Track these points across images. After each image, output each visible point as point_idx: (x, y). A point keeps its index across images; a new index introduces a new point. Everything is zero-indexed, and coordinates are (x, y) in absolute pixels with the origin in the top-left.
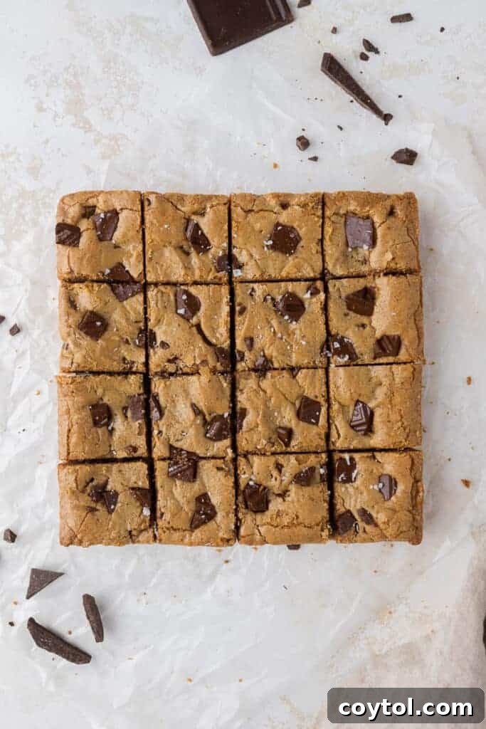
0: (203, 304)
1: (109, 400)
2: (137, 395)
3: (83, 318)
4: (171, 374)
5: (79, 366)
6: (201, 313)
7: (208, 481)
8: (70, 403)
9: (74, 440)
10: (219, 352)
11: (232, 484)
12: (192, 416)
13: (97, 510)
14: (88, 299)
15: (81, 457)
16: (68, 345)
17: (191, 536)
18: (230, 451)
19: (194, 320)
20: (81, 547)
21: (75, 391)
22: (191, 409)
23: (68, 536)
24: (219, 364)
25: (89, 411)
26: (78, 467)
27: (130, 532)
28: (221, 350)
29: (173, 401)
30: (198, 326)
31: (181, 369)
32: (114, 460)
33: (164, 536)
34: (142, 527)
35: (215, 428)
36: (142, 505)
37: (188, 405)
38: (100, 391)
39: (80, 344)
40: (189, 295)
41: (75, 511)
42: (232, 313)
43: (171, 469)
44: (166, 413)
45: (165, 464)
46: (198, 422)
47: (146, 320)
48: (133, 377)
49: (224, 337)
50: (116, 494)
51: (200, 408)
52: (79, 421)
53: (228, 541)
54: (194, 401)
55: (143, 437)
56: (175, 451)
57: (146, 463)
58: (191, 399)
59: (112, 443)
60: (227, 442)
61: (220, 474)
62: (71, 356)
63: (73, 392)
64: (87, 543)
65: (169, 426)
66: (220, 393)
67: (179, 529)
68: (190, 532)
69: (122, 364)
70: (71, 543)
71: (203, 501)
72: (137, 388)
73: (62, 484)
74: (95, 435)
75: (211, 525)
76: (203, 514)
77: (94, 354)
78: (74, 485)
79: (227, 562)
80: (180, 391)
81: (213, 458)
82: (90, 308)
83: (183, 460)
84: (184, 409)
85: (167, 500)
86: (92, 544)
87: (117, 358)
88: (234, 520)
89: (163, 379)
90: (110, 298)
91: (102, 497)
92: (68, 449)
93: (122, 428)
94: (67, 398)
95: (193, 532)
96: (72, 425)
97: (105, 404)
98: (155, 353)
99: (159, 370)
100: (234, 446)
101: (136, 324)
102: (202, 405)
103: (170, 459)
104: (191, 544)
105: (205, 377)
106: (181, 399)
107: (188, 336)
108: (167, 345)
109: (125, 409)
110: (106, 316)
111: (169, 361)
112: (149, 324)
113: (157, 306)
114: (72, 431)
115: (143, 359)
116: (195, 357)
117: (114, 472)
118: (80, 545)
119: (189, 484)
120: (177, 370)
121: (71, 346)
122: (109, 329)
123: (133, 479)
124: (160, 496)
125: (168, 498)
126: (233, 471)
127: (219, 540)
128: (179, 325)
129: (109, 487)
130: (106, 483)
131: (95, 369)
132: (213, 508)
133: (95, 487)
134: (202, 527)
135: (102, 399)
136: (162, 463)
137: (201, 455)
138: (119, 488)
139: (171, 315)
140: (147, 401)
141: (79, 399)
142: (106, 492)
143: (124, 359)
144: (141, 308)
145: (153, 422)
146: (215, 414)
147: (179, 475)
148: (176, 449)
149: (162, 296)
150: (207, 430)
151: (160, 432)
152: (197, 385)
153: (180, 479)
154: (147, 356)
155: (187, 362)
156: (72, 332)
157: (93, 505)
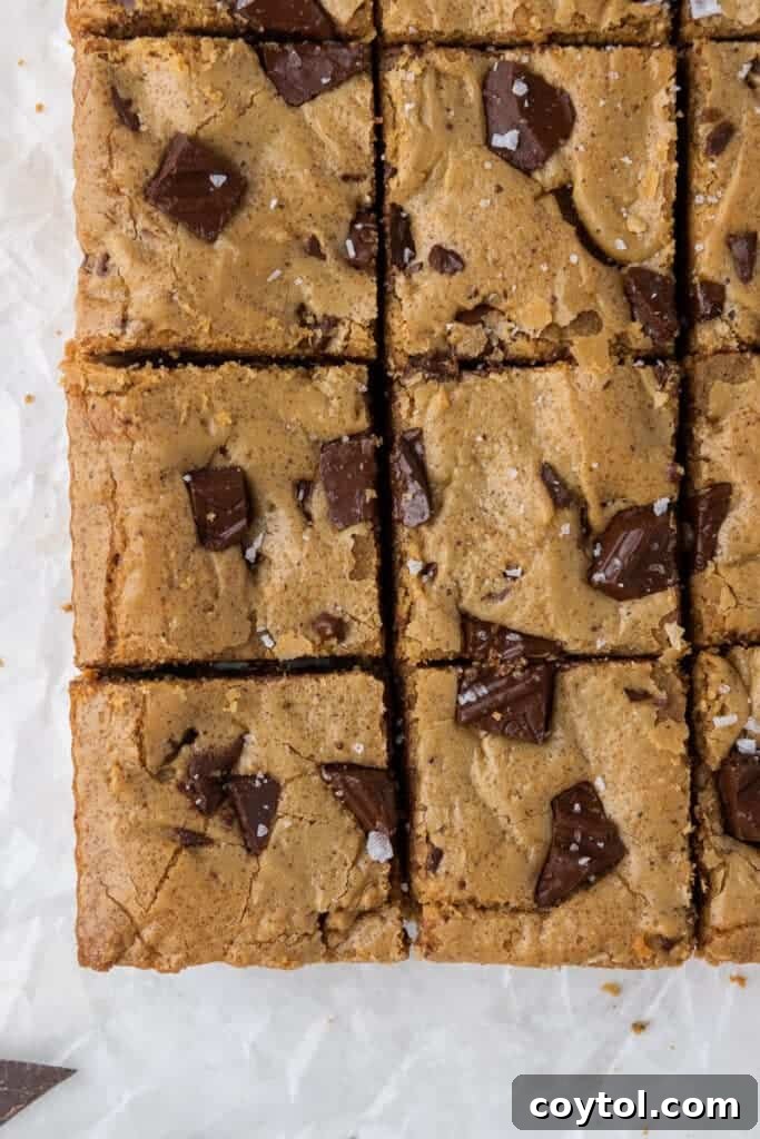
0: (581, 113)
1: (249, 455)
2: (346, 439)
3: (162, 163)
4: (467, 365)
5: (149, 328)
6: (575, 146)
7: (597, 737)
8: (119, 462)
9: (131, 588)
10: (634, 285)
11: (682, 749)
12: (543, 510)
13: (209, 842)
14: (183, 95)
15: (157, 650)
16: (107, 257)
17: (541, 929)
18: (674, 632)
19: (550, 173)
20: (153, 971)
21: (136, 419)
22: (538, 485)
23: (109, 934)
24: (637, 326)
25: (183, 489)
26: (145, 688)
27: (323, 918)
28: (643, 277)
29: (475, 459)
30: (563, 194)
31: (502, 345)
32: (264, 668)
33: (442, 931)
34: (366, 901)
35: (623, 551)
36: (364, 827)
37: (530, 469)
38: (219, 424)
39: (153, 253)
40: (536, 82)
41: (136, 844)
42: (683, 148)
43: (469, 697)
44: (450, 499)
45: (444, 680)
46: (566, 529)
47: (382, 171)
48: (332, 374)
49: (653, 235)
50: (272, 789)
51: (571, 481)
52: (151, 526)
53: (668, 945)
54: (548, 457)
55: (370, 585)
56: (481, 634)
57: (378, 677)
58: (540, 452)
59: (258, 608)
60: (666, 600)
61: (641, 713)
62: (119, 294)
63: (128, 422)
64: (175, 959)
65: (461, 545)
66: (639, 427)
67: (496, 907)
68: (535, 917)
69: (294, 328)
70: (117, 959)
71: (577, 807)
72: (348, 417)
73: (86, 750)
74: (205, 577)
75: (610, 891)
76: (582, 853)
77: (201, 289)
78: (134, 751)
79: (640, 1027)
80: (499, 421)
81: (616, 656)
82: (185, 123)
83: (510, 665)
84: (516, 487)
85: (451, 808)
86: (191, 960)
87: (278, 305)
88: (688, 876)
89: (440, 380)
90: (256, 88)
91: (226, 795)
92: (111, 627)
93: (295, 553)
94: (106, 444)
95: (544, 915)
96: (125, 542)
97: (234, 468)
98: (413, 288)
99: (425, 348)
100: (687, 615)
101: (346, 187)
102: (579, 473)
103: (461, 661)
104: (540, 959)
105: (592, 368)
106: (502, 451)
107: (528, 228)
108: (458, 258)
109: (303, 486)
110: (241, 156)
111: (461, 316)
112: (392, 184)
113: (420, 120)
114: (126, 560)
115: (367, 310)
116: (554, 300)
117: (266, 707)
118: (151, 965)
119: (531, 750)
120: (489, 350)
121: (121, 260)
122: (253, 200)
123: (335, 732)
124: (426, 791)
125: (457, 800)
126: (682, 700)
127: (638, 944)
128: (499, 189)
129: (246, 764)
130: (239, 746)
131: (203, 343)
132: (611, 832)
133: (202, 762)
134: (577, 898)
135: (223, 451)
136: (435, 674)
137: (572, 648)
138: (283, 767)
139: (468, 154)
140: (382, 456)
141: (150, 448)
142: (238, 778)
143: (302, 309)
144: (363, 130)
145: (403, 532)
146: (620, 505)
147: (497, 716)
148: (486, 625)
149: (439, 87)
150: (594, 560)
151: (429, 568)
152: (563, 397)
153: (498, 730)
154: (384, 298)
155: (527, 318)
156: (123, 213)
157: (196, 823)
